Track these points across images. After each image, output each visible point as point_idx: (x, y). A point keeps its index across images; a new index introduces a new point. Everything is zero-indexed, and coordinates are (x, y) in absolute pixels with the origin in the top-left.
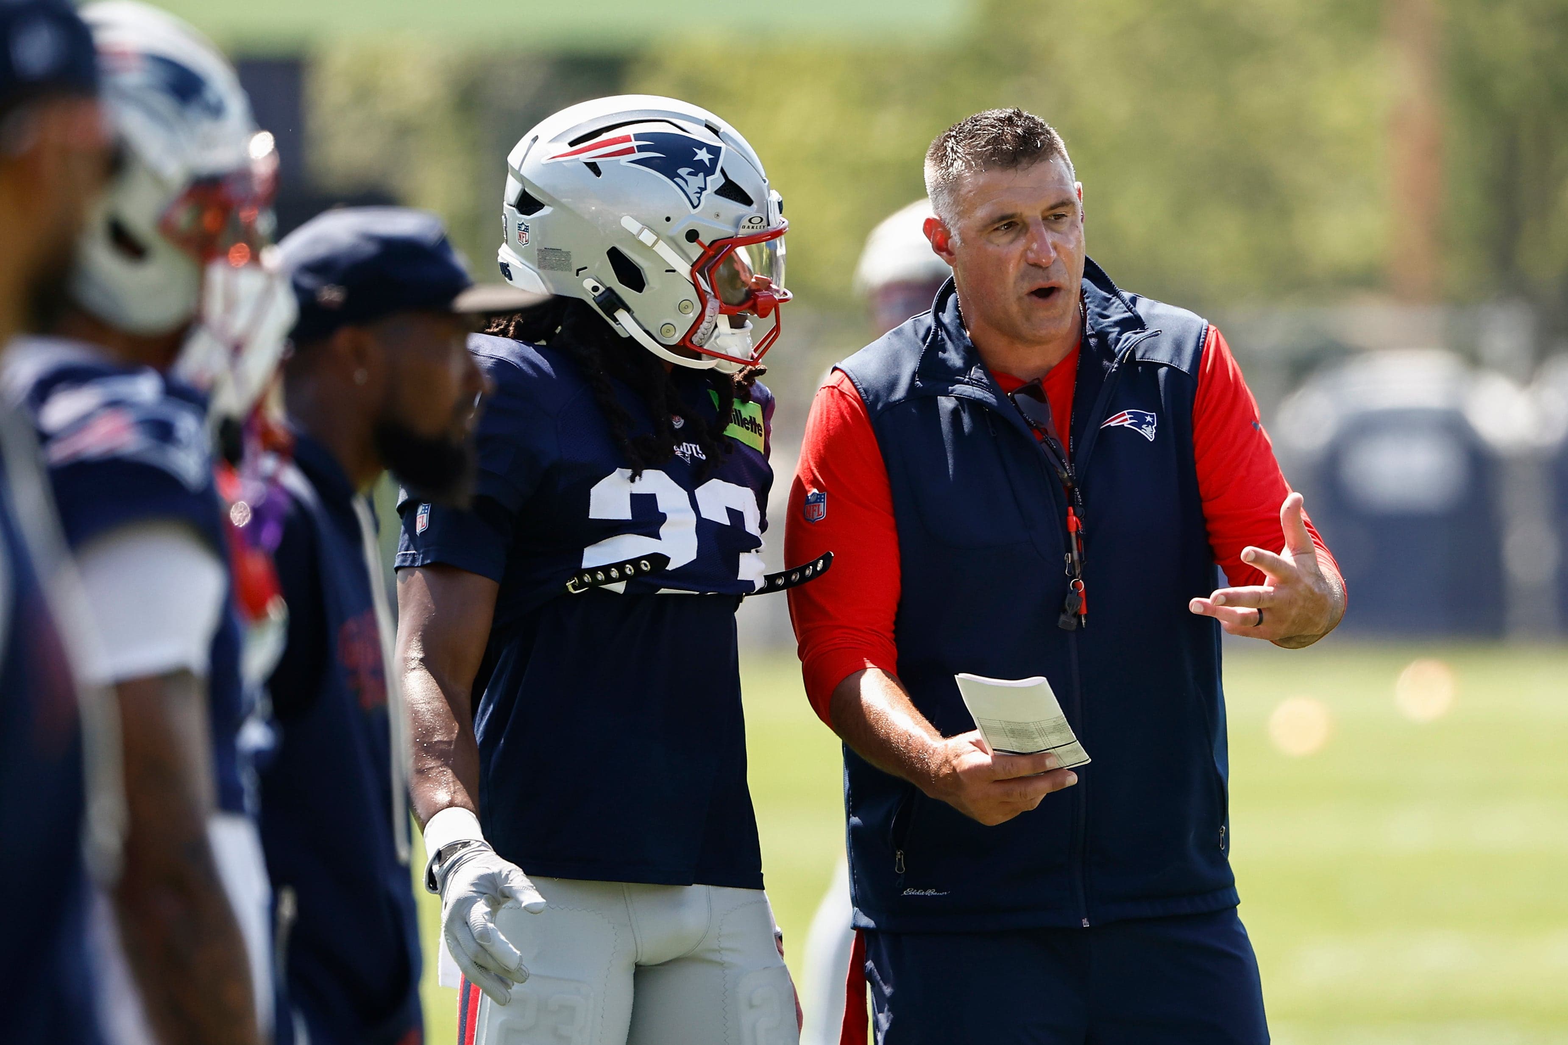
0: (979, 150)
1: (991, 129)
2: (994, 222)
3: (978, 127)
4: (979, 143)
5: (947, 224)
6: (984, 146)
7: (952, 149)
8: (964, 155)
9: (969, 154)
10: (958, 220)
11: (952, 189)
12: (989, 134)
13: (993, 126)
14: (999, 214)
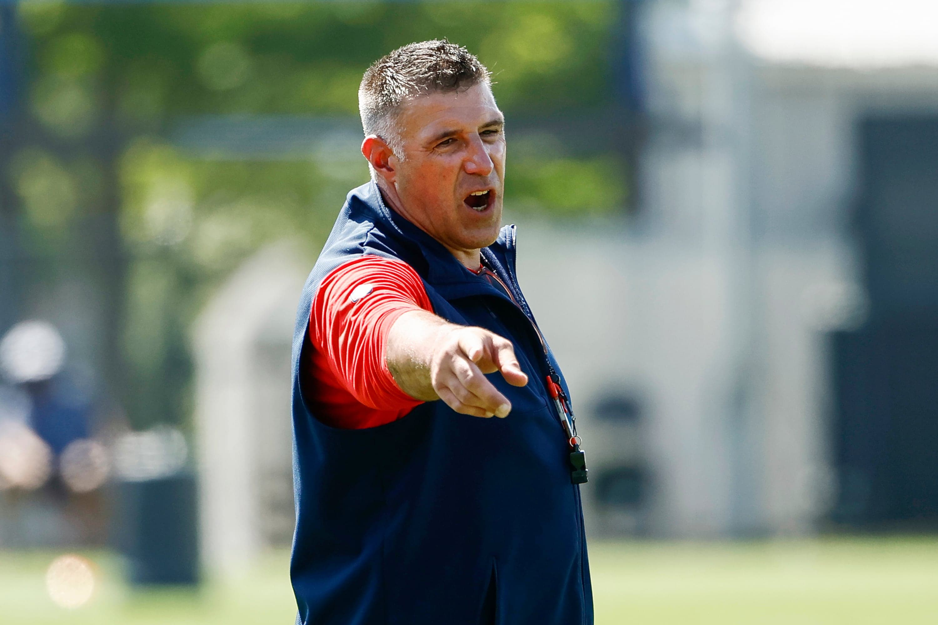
0: (421, 76)
1: (429, 58)
2: (437, 139)
3: (416, 57)
4: (421, 70)
5: (389, 144)
6: (426, 73)
7: (393, 78)
8: (406, 82)
9: (412, 80)
10: (401, 140)
11: (395, 113)
12: (427, 62)
13: (431, 55)
14: (441, 131)
